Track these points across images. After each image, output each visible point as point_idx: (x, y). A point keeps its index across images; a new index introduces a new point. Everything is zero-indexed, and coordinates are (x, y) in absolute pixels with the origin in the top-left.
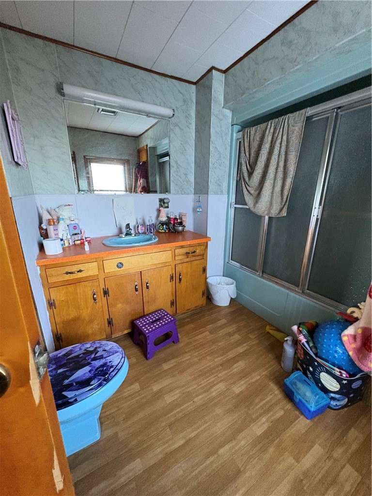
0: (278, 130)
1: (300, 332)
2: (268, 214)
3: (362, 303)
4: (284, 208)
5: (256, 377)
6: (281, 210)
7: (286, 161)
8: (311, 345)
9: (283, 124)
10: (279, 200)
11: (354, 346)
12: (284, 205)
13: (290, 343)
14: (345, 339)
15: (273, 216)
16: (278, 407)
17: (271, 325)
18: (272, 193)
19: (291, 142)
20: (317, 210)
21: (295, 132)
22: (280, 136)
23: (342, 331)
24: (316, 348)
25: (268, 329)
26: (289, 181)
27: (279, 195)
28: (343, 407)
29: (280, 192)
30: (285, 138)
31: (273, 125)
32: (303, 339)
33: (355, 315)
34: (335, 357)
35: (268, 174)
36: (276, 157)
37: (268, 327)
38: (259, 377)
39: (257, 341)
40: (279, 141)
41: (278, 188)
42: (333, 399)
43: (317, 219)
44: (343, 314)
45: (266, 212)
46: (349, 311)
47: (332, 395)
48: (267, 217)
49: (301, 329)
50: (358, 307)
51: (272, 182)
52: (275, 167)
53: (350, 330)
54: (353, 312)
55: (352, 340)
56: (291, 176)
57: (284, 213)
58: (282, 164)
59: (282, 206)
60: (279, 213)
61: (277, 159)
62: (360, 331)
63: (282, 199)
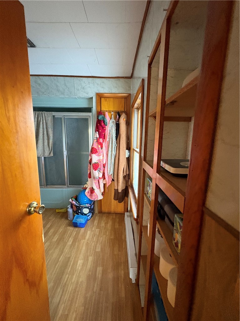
0: (40, 117)
1: (73, 200)
2: (43, 156)
3: (87, 182)
4: (52, 153)
5: (61, 230)
6: (50, 153)
7: (47, 132)
8: (77, 203)
9: (42, 115)
10: (48, 149)
11: (89, 195)
12: (51, 151)
13: (70, 208)
14: (86, 194)
15: (46, 156)
16: (74, 232)
17: (57, 209)
18: (44, 145)
19: (48, 124)
20: (65, 152)
21: (49, 120)
22: (42, 120)
23: (85, 192)
24: (79, 203)
25: (57, 211)
26: (51, 141)
27: (47, 146)
28: (91, 217)
29: (47, 145)
30: (44, 121)
31: (36, 114)
32: (74, 202)
33: (86, 187)
34: (85, 201)
35: (39, 137)
36: (42, 129)
37: (57, 210)
38: (62, 229)
39: (55, 218)
40: (41, 123)
41: (46, 143)
42: (88, 216)
43: (66, 156)
44: (83, 188)
45: (42, 155)
46: (85, 186)
47: (88, 215)
48: (43, 158)
49: (72, 199)
50: (86, 184)
51: (42, 140)
52: (42, 133)
53: (87, 191)
54: (86, 186)
55: (88, 193)
56: (51, 138)
57: (52, 155)
58: (45, 133)
59: (50, 152)
60: (49, 155)
61: (42, 130)
62: (89, 190)
63: (49, 148)
